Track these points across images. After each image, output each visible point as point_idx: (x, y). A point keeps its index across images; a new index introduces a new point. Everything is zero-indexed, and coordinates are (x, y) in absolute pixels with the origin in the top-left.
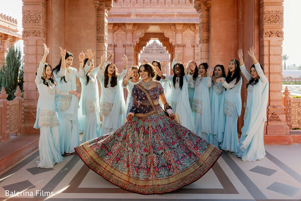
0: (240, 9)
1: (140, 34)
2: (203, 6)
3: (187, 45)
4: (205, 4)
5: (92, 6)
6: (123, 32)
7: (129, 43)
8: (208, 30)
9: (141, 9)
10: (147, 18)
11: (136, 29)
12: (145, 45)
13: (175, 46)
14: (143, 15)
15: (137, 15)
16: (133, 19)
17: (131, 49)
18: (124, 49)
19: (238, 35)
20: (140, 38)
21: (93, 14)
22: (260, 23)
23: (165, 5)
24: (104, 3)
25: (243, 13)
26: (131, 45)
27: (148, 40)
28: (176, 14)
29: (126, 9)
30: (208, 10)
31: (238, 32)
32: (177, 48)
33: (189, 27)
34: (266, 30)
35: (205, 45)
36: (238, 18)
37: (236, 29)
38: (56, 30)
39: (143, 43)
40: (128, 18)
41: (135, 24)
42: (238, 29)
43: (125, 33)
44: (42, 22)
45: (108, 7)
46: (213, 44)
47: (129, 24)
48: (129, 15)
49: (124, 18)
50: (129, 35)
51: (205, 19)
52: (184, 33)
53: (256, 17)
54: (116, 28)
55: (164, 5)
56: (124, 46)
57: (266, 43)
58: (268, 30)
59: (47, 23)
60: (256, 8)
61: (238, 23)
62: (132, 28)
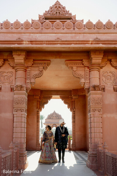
3: (106, 88)
6: (11, 70)
9: (38, 35)
11: (30, 64)
13: (88, 89)
17: (22, 94)
23: (74, 29)
26: (21, 87)
29: (15, 35)
32: (94, 92)
33: (109, 62)
43: (14, 71)
52: (101, 70)
55: (72, 29)
62: (23, 61)
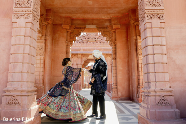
0: (129, 45)
1: (85, 59)
2: (113, 44)
4: (114, 43)
5: (65, 43)
7: (79, 63)
8: (116, 54)
10: (89, 51)
12: (87, 65)
14: (86, 50)
15: (83, 50)
16: (82, 52)
18: (77, 66)
19: (128, 56)
20: (85, 61)
21: (65, 47)
22: (136, 50)
24: (70, 42)
25: (130, 46)
27: (89, 63)
28: (102, 49)
30: (115, 45)
31: (128, 55)
34: (139, 53)
35: (114, 60)
36: (128, 48)
37: (128, 54)
38: (49, 53)
39: (86, 64)
40: (79, 51)
41: (82, 54)
42: (128, 53)
44: (43, 50)
45: (72, 44)
46: (118, 60)
47: (80, 54)
48: (79, 50)
49: (77, 51)
50: (80, 59)
51: (114, 49)
53: (135, 48)
54: (73, 56)
56: (77, 65)
57: (140, 59)
58: (140, 53)
59: (45, 50)
60: (135, 44)
61: (128, 51)
